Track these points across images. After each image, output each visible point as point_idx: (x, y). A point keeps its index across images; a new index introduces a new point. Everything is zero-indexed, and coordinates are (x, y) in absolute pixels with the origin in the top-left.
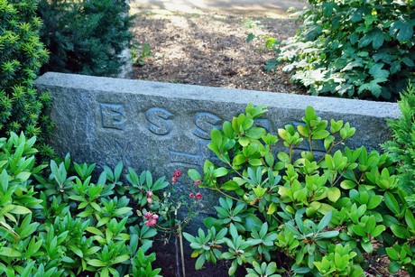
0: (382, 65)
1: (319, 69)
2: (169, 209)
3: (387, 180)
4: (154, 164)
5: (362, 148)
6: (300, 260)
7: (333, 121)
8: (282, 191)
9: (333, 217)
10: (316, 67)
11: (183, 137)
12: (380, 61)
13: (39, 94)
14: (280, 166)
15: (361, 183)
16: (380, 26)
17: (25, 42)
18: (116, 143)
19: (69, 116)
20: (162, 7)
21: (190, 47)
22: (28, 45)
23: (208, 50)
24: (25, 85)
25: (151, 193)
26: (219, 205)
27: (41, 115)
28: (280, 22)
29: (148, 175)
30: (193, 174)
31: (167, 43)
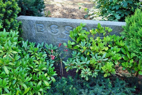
0: (119, 15)
1: (100, 17)
2: (58, 55)
3: (122, 44)
4: (53, 42)
5: (114, 35)
6: (97, 68)
7: (106, 27)
8: (91, 48)
9: (106, 55)
10: (100, 16)
11: (62, 34)
12: (118, 14)
13: (18, 22)
14: (91, 41)
15: (114, 45)
16: (118, 3)
17: (14, 5)
18: (42, 36)
19: (27, 28)
20: (53, 1)
21: (62, 12)
22: (14, 6)
23: (67, 13)
24: (14, 18)
25: (52, 50)
26: (73, 53)
27: (19, 28)
28: (88, 5)
29: (51, 45)
30: (65, 44)
31: (55, 11)
